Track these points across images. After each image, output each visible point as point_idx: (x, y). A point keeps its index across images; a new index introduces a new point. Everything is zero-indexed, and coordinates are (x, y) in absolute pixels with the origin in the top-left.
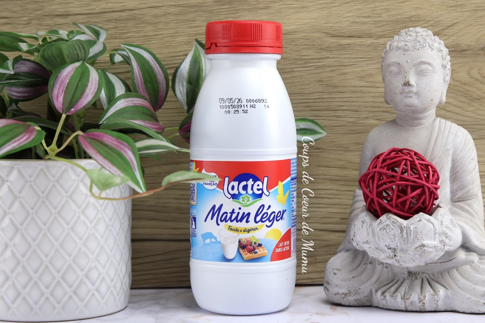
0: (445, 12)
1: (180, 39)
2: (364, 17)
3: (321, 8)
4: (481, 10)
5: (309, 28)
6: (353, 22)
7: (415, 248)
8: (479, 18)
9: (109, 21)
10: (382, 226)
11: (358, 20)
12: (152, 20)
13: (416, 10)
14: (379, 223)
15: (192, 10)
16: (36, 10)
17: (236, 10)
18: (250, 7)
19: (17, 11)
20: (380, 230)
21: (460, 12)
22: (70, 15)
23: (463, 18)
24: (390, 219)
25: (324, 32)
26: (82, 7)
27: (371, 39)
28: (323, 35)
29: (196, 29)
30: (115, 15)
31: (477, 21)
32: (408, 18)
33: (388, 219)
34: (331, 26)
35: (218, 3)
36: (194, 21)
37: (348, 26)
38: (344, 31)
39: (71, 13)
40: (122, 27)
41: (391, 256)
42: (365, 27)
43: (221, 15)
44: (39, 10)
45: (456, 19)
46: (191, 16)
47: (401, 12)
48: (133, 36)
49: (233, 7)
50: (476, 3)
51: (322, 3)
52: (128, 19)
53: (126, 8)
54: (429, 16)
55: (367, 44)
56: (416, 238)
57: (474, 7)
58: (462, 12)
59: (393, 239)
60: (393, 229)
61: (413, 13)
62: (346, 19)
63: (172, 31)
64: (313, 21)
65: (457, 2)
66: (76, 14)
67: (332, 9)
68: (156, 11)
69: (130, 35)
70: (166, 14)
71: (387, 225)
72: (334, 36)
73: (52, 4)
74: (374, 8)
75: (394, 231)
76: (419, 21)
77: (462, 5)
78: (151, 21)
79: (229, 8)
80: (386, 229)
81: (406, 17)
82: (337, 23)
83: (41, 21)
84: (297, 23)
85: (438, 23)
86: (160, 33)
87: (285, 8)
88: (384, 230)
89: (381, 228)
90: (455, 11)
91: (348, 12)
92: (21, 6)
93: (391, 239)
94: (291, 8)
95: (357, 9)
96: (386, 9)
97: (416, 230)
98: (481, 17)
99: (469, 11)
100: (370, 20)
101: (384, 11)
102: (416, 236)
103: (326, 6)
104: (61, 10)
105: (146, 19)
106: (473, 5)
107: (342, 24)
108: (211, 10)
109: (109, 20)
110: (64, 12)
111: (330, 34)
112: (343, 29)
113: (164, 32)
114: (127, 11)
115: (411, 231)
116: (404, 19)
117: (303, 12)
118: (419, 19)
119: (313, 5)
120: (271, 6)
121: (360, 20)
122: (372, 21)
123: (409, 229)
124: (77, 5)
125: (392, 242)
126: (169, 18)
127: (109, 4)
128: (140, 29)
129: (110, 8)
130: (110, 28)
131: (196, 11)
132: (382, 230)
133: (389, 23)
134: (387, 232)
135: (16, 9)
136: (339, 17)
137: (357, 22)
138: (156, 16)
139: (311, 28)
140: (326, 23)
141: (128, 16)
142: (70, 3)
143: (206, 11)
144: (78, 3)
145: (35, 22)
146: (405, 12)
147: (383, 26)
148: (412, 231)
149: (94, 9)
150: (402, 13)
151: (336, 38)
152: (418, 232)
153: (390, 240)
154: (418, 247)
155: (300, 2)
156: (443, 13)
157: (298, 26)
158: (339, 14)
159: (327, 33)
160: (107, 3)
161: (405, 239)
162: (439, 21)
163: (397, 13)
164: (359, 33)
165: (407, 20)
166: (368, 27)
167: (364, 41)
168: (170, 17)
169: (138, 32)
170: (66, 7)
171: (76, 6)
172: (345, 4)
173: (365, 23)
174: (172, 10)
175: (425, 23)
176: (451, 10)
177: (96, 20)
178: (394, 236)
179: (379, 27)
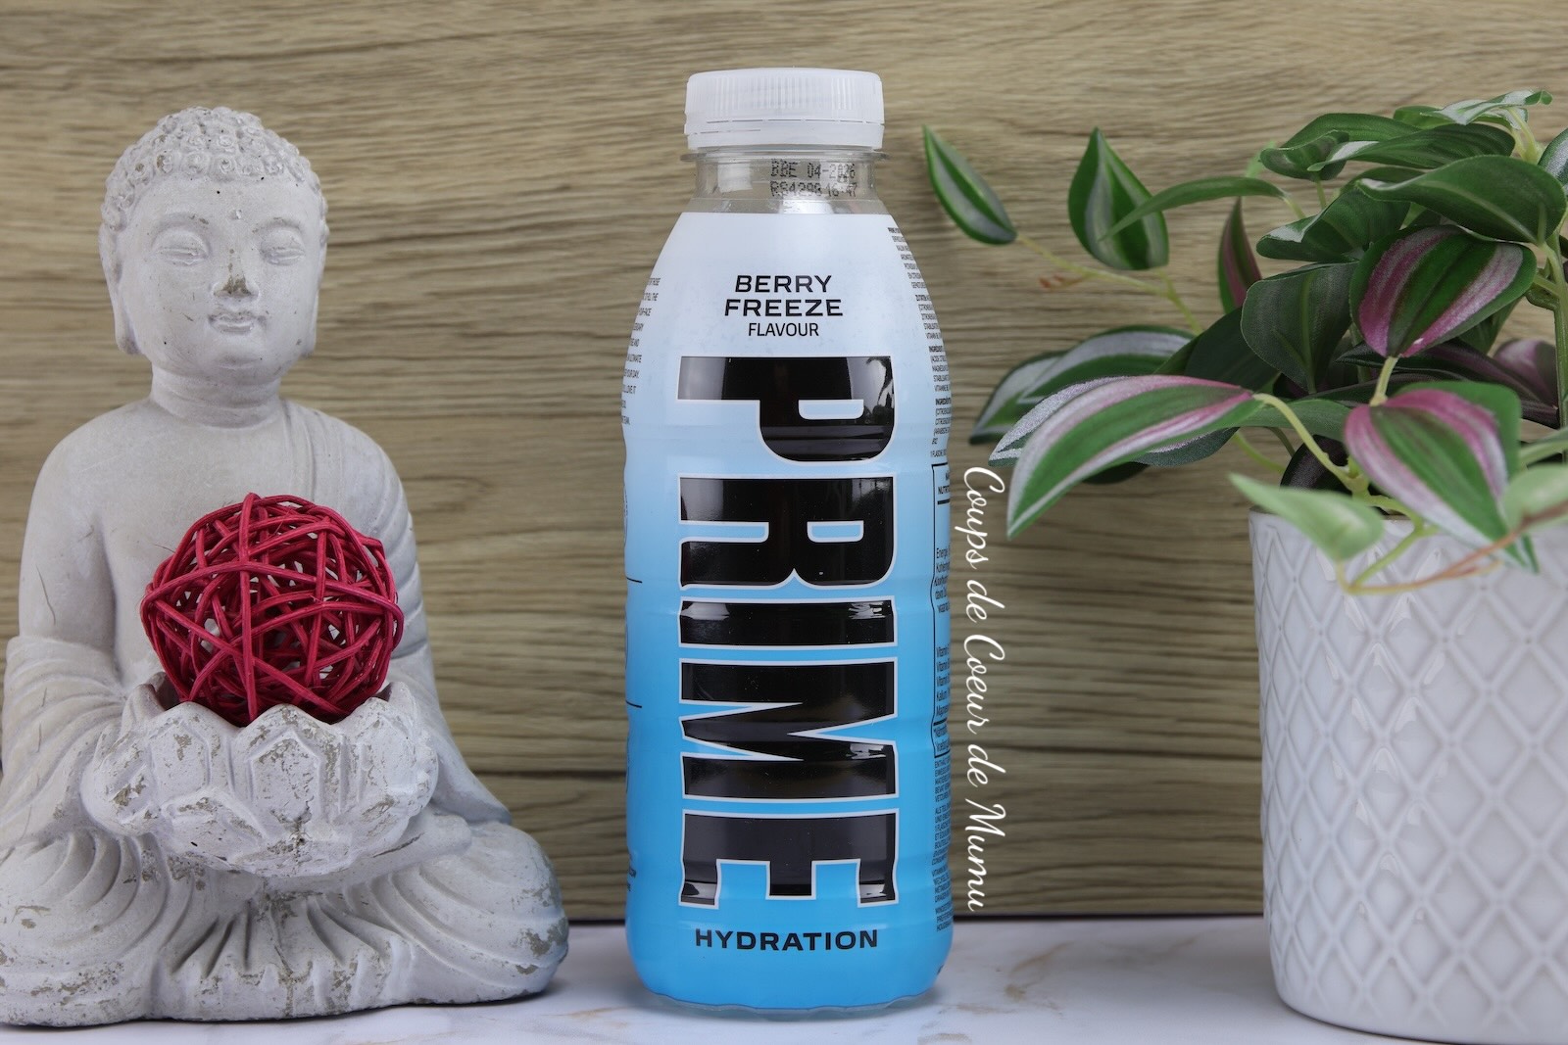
0: (1385, 59)
1: (547, 138)
2: (1129, 73)
3: (992, 44)
4: (1497, 53)
5: (952, 107)
6: (1093, 89)
7: (364, 811)
8: (1492, 79)
9: (324, 79)
10: (270, 747)
11: (1109, 81)
12: (458, 78)
13: (1292, 52)
14: (256, 739)
15: (586, 47)
16: (94, 45)
17: (725, 48)
18: (769, 40)
19: (32, 47)
20: (261, 760)
21: (1430, 58)
22: (199, 60)
23: (1438, 79)
24: (295, 722)
25: (1001, 121)
26: (239, 34)
27: (1149, 142)
28: (1000, 127)
29: (598, 107)
30: (342, 62)
31: (1486, 87)
32: (1266, 76)
33: (289, 723)
34: (1023, 101)
35: (667, 26)
36: (592, 81)
37: (1078, 101)
38: (1065, 116)
39: (202, 55)
40: (365, 99)
41: (288, 844)
42: (1132, 105)
43: (676, 62)
44: (102, 44)
45: (1417, 81)
46: (580, 66)
47: (1243, 58)
48: (398, 127)
49: (715, 40)
50: (1481, 32)
51: (996, 29)
52: (380, 75)
53: (378, 40)
54: (1333, 69)
55: (1135, 157)
56: (369, 780)
57: (1476, 44)
58: (1438, 58)
59: (301, 788)
60: (306, 757)
61: (1283, 63)
62: (1070, 80)
63: (522, 113)
64: (968, 84)
65: (1423, 26)
66: (220, 59)
67: (1026, 47)
68: (473, 50)
69: (389, 123)
70: (501, 61)
71: (288, 744)
72: (1033, 132)
73: (144, 26)
74: (1158, 44)
75: (309, 761)
76: (1300, 86)
77: (1436, 36)
78: (455, 82)
79: (702, 41)
80: (282, 756)
81: (1261, 73)
82: (1043, 90)
83: (108, 78)
84: (915, 91)
85: (1363, 93)
86: (484, 118)
87: (879, 42)
88: (274, 760)
89: (265, 756)
90: (1414, 56)
91: (1079, 56)
92: (46, 32)
93: (294, 788)
94: (898, 43)
95: (1106, 47)
96: (1198, 48)
97: (369, 753)
98: (1497, 75)
99: (1459, 55)
100: (1147, 81)
101: (1190, 54)
102: (370, 772)
103: (1008, 37)
104: (172, 44)
105: (440, 76)
106: (1472, 38)
107: (1058, 95)
108: (645, 49)
109: (323, 76)
110: (182, 49)
111: (1021, 126)
112: (1061, 112)
113: (498, 116)
114: (381, 50)
115: (357, 757)
116: (1253, 81)
117: (935, 55)
118: (1302, 81)
119: (966, 35)
120: (834, 37)
121: (1116, 80)
122: (1154, 85)
123: (352, 751)
124: (223, 28)
125: (297, 798)
126: (512, 73)
127: (324, 27)
128: (419, 107)
129: (328, 40)
130: (326, 103)
131: (599, 51)
132: (268, 760)
133: (1206, 92)
134: (285, 767)
135: (29, 41)
136: (1050, 71)
137: (1105, 90)
138: (470, 65)
139: (960, 106)
140: (1008, 91)
141: (382, 63)
142: (202, 22)
143: (629, 50)
144: (226, 24)
145: (89, 81)
146: (1258, 58)
147: (1188, 100)
148: (361, 758)
149: (275, 42)
150: (1247, 62)
151: (1039, 139)
152: (375, 761)
153: (293, 792)
154: (374, 808)
155: (926, 25)
156: (1375, 61)
157: (921, 101)
158: (1049, 62)
159: (1012, 123)
160: (319, 23)
161: (335, 787)
162: (1364, 88)
163: (1232, 61)
164: (1113, 124)
165: (1264, 83)
166: (1141, 104)
167: (1129, 150)
168: (516, 69)
169: (413, 115)
170: (189, 34)
171: (218, 32)
172: (1069, 30)
173: (1128, 92)
174: (522, 46)
175: (1318, 95)
176: (1404, 51)
177: (284, 77)
178: (307, 778)
179: (1176, 104)
